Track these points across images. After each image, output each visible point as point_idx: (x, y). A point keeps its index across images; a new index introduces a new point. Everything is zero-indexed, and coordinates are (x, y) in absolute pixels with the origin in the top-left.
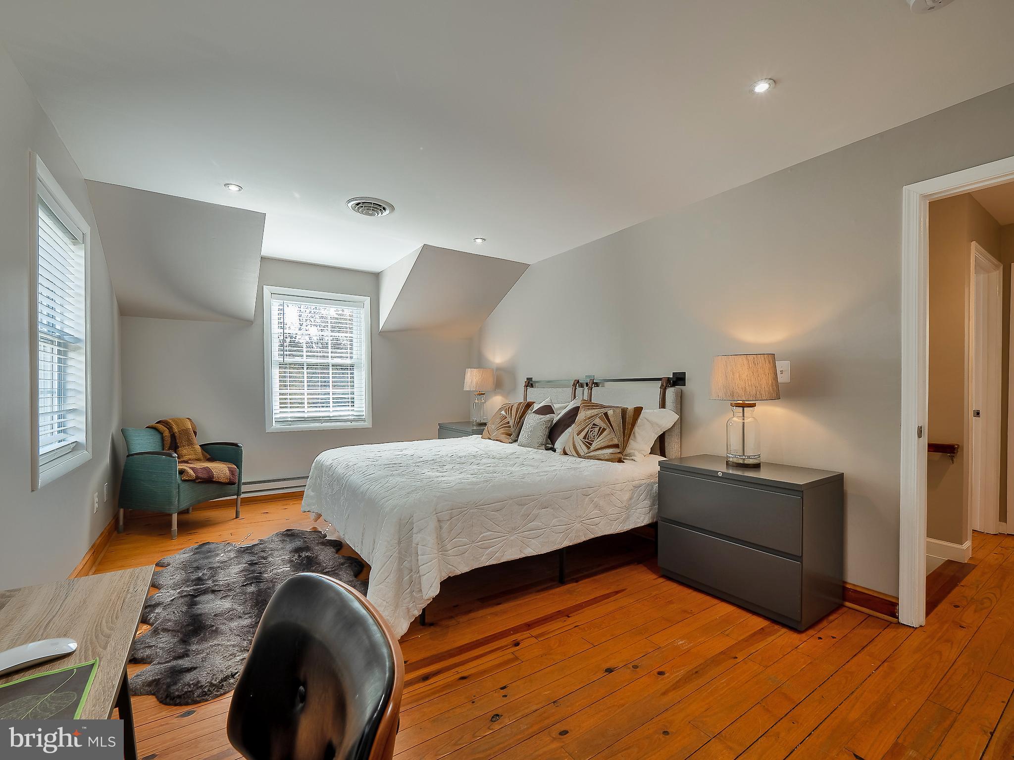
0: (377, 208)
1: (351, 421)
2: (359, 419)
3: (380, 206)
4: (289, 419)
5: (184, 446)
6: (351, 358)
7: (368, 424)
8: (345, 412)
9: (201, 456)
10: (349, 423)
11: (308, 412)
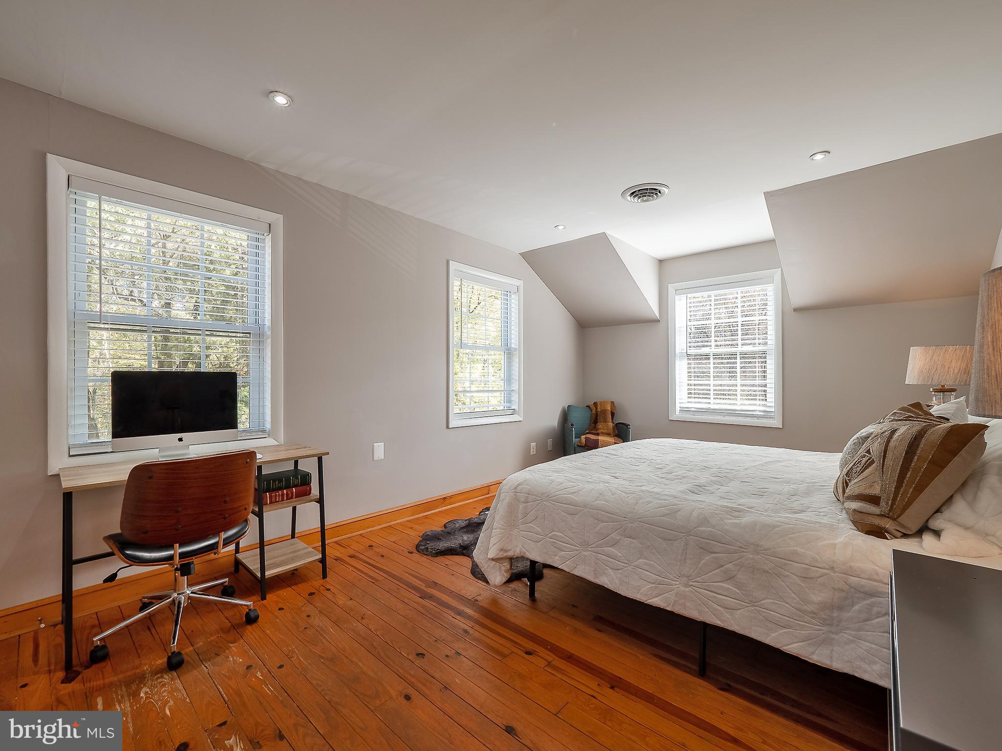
0: (653, 193)
1: (758, 417)
2: (766, 415)
3: (656, 189)
4: (693, 409)
5: (601, 422)
6: (766, 344)
7: (777, 423)
8: (757, 407)
9: (611, 431)
10: (755, 420)
11: (714, 404)
